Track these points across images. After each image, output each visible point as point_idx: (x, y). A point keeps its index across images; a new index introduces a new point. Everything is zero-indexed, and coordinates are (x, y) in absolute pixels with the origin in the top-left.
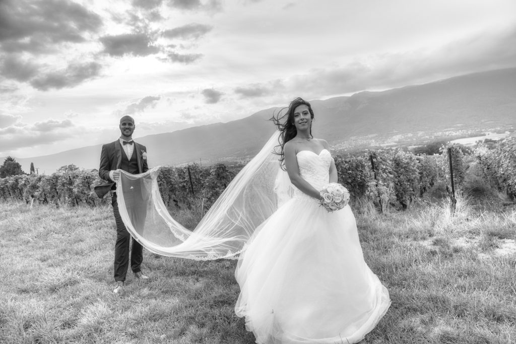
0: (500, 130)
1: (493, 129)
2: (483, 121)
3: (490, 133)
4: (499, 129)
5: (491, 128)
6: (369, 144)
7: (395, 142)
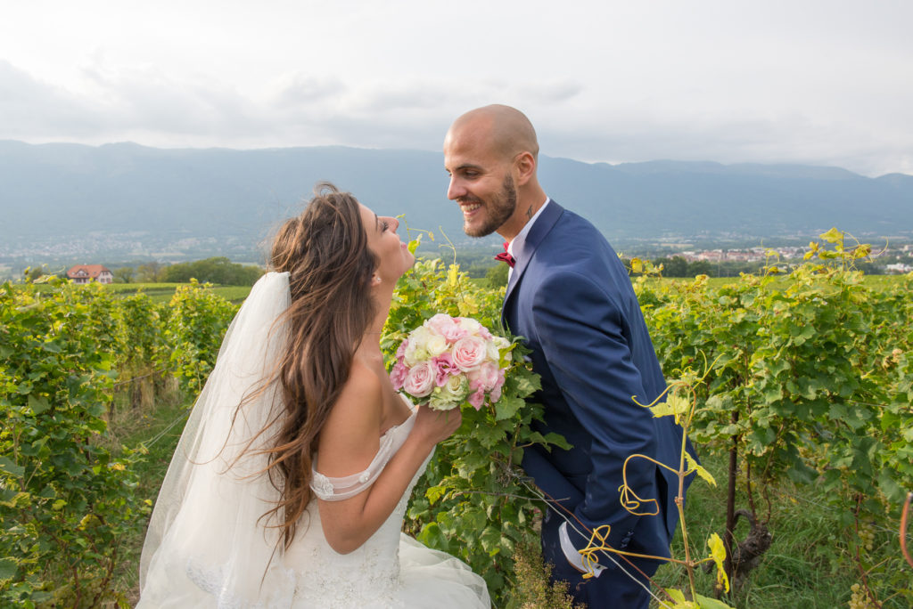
6: (130, 250)
7: (183, 251)
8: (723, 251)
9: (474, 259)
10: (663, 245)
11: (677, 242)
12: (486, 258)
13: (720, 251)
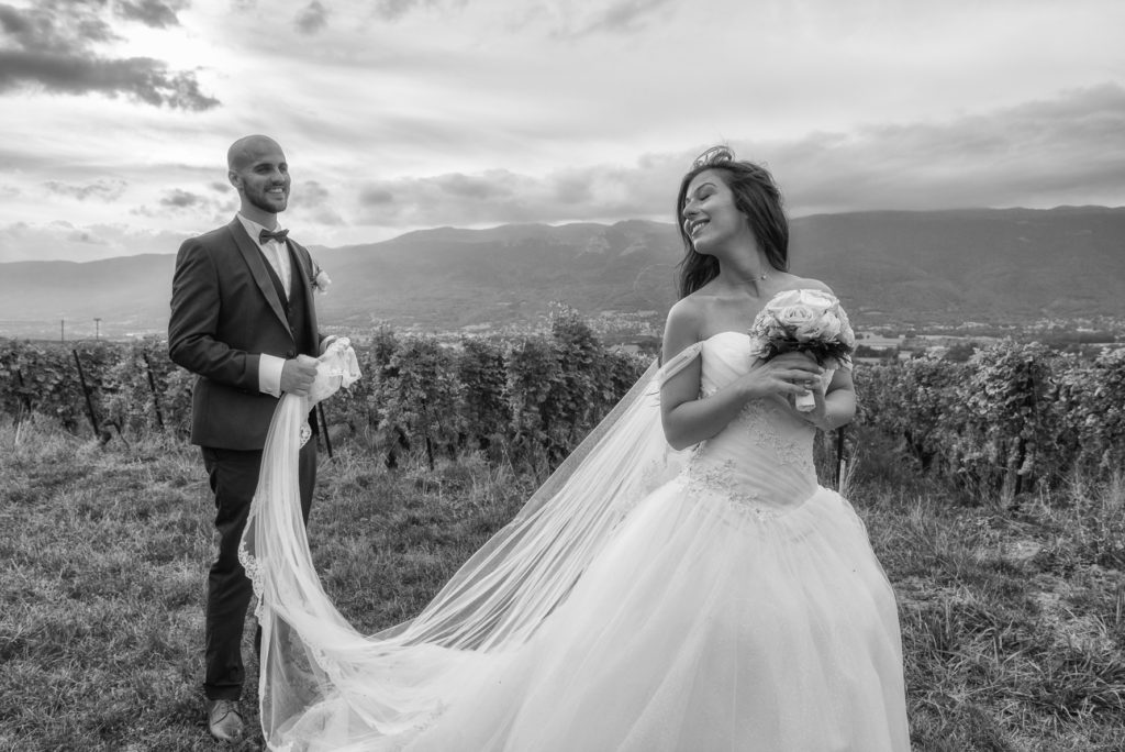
0: (890, 332)
1: (878, 328)
2: (862, 309)
3: (872, 334)
4: (889, 328)
5: (874, 325)
6: (638, 330)
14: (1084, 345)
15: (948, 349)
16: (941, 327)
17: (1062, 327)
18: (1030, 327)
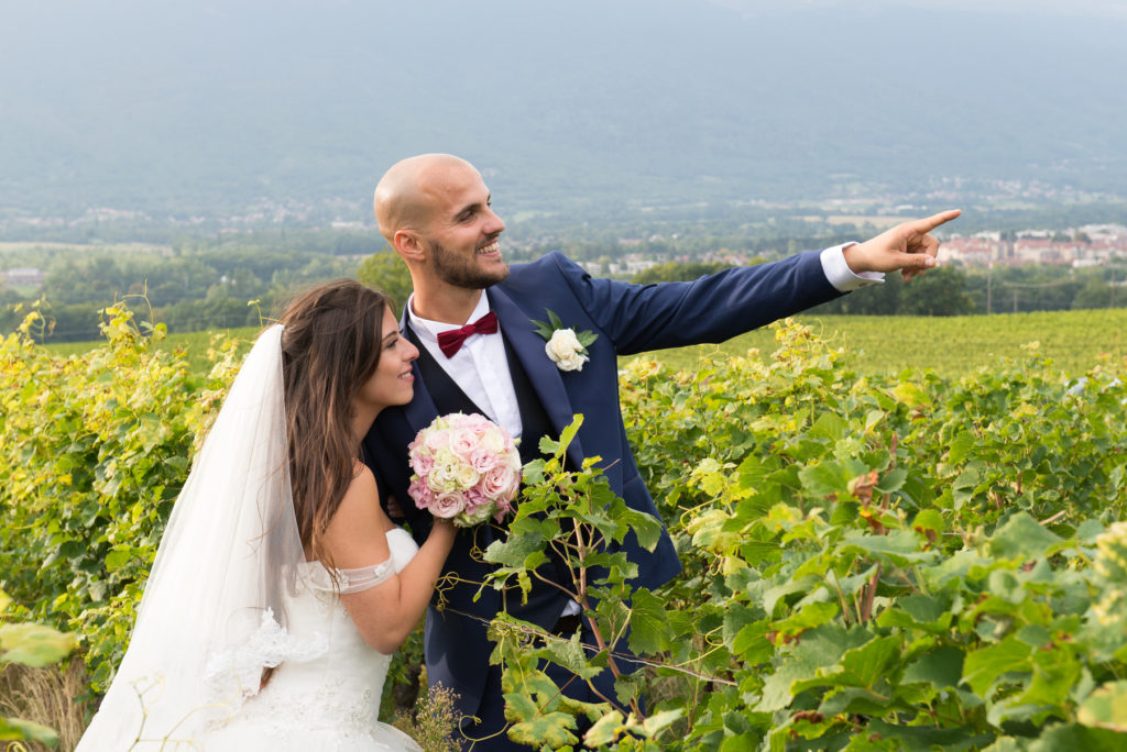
8: (1004, 237)
9: (279, 265)
10: (835, 220)
11: (872, 212)
12: (315, 263)
13: (996, 236)
14: (344, 258)
15: (47, 274)
16: (35, 222)
17: (301, 217)
18: (235, 219)
